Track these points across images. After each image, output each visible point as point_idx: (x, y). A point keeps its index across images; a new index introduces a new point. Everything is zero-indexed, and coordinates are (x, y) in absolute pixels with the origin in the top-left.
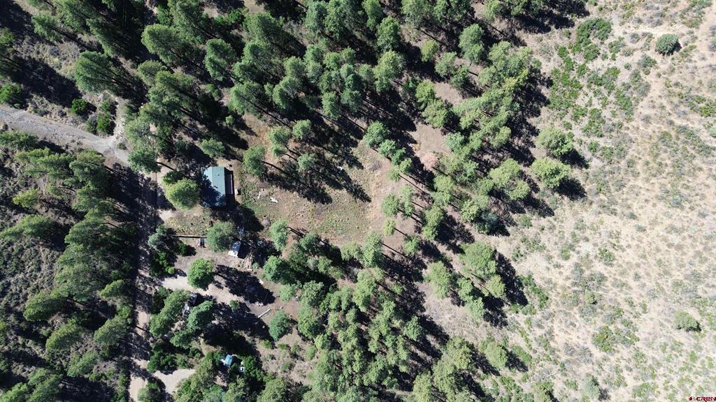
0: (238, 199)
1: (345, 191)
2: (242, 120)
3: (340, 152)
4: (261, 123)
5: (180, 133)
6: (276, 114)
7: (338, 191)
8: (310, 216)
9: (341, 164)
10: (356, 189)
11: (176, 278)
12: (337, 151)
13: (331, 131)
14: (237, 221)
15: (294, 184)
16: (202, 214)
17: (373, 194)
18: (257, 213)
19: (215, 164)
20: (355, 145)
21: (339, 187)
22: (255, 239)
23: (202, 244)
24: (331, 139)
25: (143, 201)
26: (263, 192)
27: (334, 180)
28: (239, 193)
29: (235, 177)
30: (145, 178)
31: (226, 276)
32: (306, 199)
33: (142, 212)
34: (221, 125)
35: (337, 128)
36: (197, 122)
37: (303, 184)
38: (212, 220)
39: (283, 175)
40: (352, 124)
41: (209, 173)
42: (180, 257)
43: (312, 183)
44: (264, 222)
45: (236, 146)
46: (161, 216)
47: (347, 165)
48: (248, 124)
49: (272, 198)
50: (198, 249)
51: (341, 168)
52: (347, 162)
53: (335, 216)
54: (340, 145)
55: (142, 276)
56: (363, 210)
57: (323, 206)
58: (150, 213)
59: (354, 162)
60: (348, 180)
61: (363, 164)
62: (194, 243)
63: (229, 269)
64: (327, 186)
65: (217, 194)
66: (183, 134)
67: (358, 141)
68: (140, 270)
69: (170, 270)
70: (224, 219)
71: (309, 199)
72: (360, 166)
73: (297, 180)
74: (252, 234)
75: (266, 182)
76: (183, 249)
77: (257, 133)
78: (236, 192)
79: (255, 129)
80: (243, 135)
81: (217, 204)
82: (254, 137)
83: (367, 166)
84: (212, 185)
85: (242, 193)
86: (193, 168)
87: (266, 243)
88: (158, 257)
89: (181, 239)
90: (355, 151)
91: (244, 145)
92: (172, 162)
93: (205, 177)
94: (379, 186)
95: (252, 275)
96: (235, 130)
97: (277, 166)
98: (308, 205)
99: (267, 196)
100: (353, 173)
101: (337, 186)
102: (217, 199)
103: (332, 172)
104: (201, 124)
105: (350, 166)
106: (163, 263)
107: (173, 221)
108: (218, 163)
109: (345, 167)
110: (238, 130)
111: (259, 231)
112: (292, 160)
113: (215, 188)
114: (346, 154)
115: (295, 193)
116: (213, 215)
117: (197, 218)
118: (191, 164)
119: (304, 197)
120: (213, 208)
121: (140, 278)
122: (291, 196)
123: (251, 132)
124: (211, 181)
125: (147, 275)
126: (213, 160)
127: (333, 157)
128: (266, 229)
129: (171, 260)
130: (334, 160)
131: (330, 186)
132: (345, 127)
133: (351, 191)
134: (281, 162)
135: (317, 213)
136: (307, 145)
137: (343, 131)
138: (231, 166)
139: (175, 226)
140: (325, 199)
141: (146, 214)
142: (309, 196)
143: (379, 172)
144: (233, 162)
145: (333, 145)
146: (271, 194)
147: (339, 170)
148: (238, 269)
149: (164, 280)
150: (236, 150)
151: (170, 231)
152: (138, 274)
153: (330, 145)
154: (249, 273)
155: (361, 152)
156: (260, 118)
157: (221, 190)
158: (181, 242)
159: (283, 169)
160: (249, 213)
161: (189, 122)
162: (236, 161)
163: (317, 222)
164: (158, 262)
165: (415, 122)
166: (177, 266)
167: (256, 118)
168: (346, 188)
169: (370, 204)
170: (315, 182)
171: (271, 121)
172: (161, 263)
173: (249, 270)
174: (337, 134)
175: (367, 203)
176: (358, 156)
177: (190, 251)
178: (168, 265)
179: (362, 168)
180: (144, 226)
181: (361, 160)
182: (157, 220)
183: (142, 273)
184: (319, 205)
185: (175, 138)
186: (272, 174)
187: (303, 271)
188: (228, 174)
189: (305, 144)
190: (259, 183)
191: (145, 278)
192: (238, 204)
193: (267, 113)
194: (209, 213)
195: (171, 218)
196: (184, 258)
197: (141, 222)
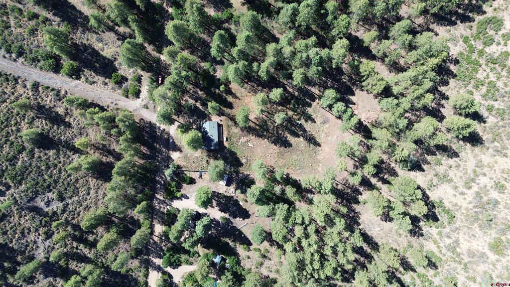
0: (226, 144)
1: (301, 138)
2: (229, 88)
3: (299, 110)
4: (243, 90)
5: (186, 97)
6: (253, 84)
7: (297, 139)
8: (276, 157)
9: (299, 120)
10: (310, 138)
11: (182, 200)
12: (297, 110)
13: (293, 96)
14: (225, 159)
15: (265, 134)
16: (201, 154)
17: (323, 141)
18: (239, 154)
19: (210, 120)
20: (310, 105)
21: (297, 136)
22: (237, 173)
23: (201, 176)
24: (292, 101)
25: (160, 146)
26: (243, 139)
27: (294, 131)
28: (227, 140)
29: (224, 129)
30: (161, 129)
31: (217, 199)
32: (273, 144)
33: (159, 153)
34: (215, 92)
35: (296, 94)
36: (198, 90)
37: (271, 133)
38: (208, 159)
39: (257, 127)
40: (308, 91)
41: (207, 126)
42: (184, 185)
43: (277, 133)
44: (243, 161)
45: (225, 107)
46: (172, 156)
47: (304, 120)
48: (233, 91)
49: (249, 144)
50: (198, 180)
51: (299, 122)
52: (304, 118)
53: (295, 157)
54: (299, 106)
55: (158, 199)
56: (315, 152)
57: (285, 149)
58: (164, 154)
59: (309, 118)
60: (305, 131)
61: (315, 120)
62: (195, 176)
63: (218, 194)
64: (289, 135)
65: (212, 140)
66: (188, 98)
67: (312, 103)
68: (156, 195)
69: (179, 195)
70: (216, 158)
71: (275, 145)
72: (313, 121)
73: (267, 130)
74: (235, 169)
75: (245, 132)
76: (188, 180)
77: (240, 98)
78: (225, 139)
79: (238, 95)
80: (230, 99)
81: (212, 148)
82: (238, 100)
83: (318, 121)
84: (209, 134)
85: (229, 140)
86: (194, 122)
87: (245, 175)
88: (170, 185)
89: (185, 172)
90: (310, 110)
91: (230, 106)
92: (180, 118)
93: (204, 128)
94: (327, 135)
95: (235, 198)
96: (225, 95)
97: (254, 121)
98: (275, 149)
99: (246, 142)
100: (308, 126)
101: (296, 135)
102: (213, 144)
103: (293, 125)
104: (201, 91)
105: (306, 121)
106: (173, 190)
107: (180, 159)
108: (212, 118)
109: (302, 122)
110: (226, 95)
111: (240, 167)
112: (264, 116)
113: (211, 136)
114: (303, 112)
115: (265, 140)
116: (209, 156)
117: (197, 157)
118: (193, 119)
119: (272, 143)
120: (209, 151)
121: (156, 200)
122: (263, 142)
123: (236, 97)
124: (208, 131)
125: (162, 198)
126: (209, 117)
127: (293, 115)
128: (244, 165)
129: (179, 187)
130: (294, 116)
131: (291, 135)
132: (303, 92)
133: (307, 139)
134: (256, 118)
135: (282, 154)
136: (275, 106)
137: (301, 96)
138: (221, 121)
139: (182, 163)
140: (287, 144)
141: (161, 155)
142: (275, 142)
143: (327, 125)
144: (223, 118)
145: (294, 105)
146: (248, 141)
147: (298, 124)
148: (225, 194)
149: (173, 202)
150: (225, 109)
151: (179, 167)
152: (155, 197)
153: (291, 106)
154: (232, 197)
155: (314, 112)
156: (242, 87)
157: (215, 138)
158: (186, 175)
159: (257, 123)
160: (233, 154)
161: (193, 89)
162: (225, 117)
163: (282, 160)
164: (170, 189)
165: (354, 89)
166: (183, 191)
167: (239, 87)
168: (303, 136)
169: (320, 148)
170: (280, 132)
171: (250, 89)
172: (172, 189)
173: (233, 195)
174: (297, 97)
175: (318, 147)
176: (312, 114)
177: (192, 181)
178: (177, 191)
179: (315, 122)
180: (160, 163)
181: (313, 117)
182: (169, 159)
183: (158, 196)
184: (282, 149)
185: (183, 100)
186: (250, 127)
187: (271, 196)
188: (220, 126)
189: (273, 105)
190: (241, 133)
191: (160, 200)
192: (226, 148)
193: (247, 83)
194: (206, 154)
195: (179, 158)
196: (187, 186)
197: (158, 160)
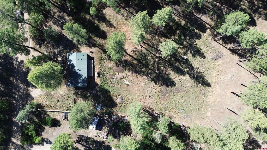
0: (97, 80)
1: (187, 77)
2: (102, 14)
3: (185, 43)
4: (119, 17)
5: (50, 23)
6: (131, 10)
7: (181, 77)
8: (156, 97)
9: (185, 54)
10: (197, 76)
11: (43, 145)
12: (183, 43)
13: (178, 25)
14: (96, 99)
15: (144, 69)
16: (67, 92)
17: (214, 81)
18: (112, 93)
19: (79, 51)
20: (199, 37)
21: (182, 73)
22: (110, 114)
24: (178, 32)
25: (17, 80)
26: (119, 76)
27: (179, 68)
28: (99, 76)
29: (96, 62)
30: (19, 60)
31: (85, 144)
32: (153, 82)
33: (15, 89)
34: (85, 18)
35: (183, 23)
36: (65, 14)
37: (151, 69)
38: (75, 98)
39: (135, 62)
40: (197, 20)
41: (74, 58)
42: (47, 128)
43: (158, 69)
44: (118, 101)
45: (97, 36)
46: (31, 93)
47: (191, 55)
48: (107, 17)
49: (125, 81)
50: (63, 122)
51: (185, 57)
52: (191, 52)
53: (178, 98)
54: (185, 37)
55: (14, 143)
56: (204, 94)
57: (168, 88)
58: (22, 90)
59: (198, 53)
60: (192, 68)
61: (205, 55)
63: (88, 138)
64: (172, 73)
65: (80, 76)
66: (52, 24)
67: (202, 34)
68: (12, 139)
69: (38, 140)
70: (85, 98)
71: (155, 83)
72: (202, 56)
73: (146, 66)
74: (107, 110)
75: (121, 68)
76: (49, 123)
77: (115, 26)
78: (96, 75)
79: (113, 22)
80: (103, 27)
81: (79, 85)
82: (113, 29)
83: (209, 55)
84: (76, 68)
85: (101, 76)
86: (60, 53)
87: (118, 117)
88: (28, 129)
89: (48, 113)
90: (199, 43)
91: (103, 35)
92: (42, 47)
93: (70, 61)
94: (220, 73)
95: (106, 143)
96: (97, 22)
97: (131, 54)
98: (154, 88)
99: (121, 79)
100: (196, 62)
101: (180, 72)
102: (80, 81)
103: (177, 60)
104: (68, 15)
105: (194, 56)
106: (32, 134)
107: (42, 97)
108: (81, 50)
109: (189, 56)
110: (99, 22)
111: (114, 108)
112: (143, 49)
113: (78, 71)
114: (191, 45)
115: (144, 77)
116: (76, 94)
117: (62, 96)
118: (59, 50)
119: (151, 81)
120: (77, 88)
121: (12, 145)
122: (141, 79)
123: (110, 25)
124: (75, 64)
125: (19, 143)
126: (78, 47)
127: (179, 48)
128: (119, 106)
129: (39, 130)
130: (179, 50)
131: (175, 72)
132: (191, 21)
133: (194, 77)
134: (134, 51)
135: (163, 95)
136: (157, 37)
137: (189, 25)
138: (92, 53)
139: (43, 102)
140: (169, 83)
141: (19, 91)
142: (155, 80)
143: (220, 62)
144: (94, 49)
145: (180, 37)
146: (124, 78)
147: (183, 59)
148: (95, 138)
149: (33, 147)
150: (97, 39)
151: (39, 106)
152: (10, 141)
153: (177, 38)
154: (104, 142)
155: (204, 45)
156: (118, 12)
157: (84, 73)
158: (49, 116)
159: (135, 57)
160: (106, 92)
161: (58, 13)
162: (96, 48)
163: (163, 102)
164: (28, 133)
166: (44, 135)
167: (115, 12)
168: (189, 74)
169: (210, 89)
170: (162, 68)
171: (128, 16)
172: (30, 134)
173: (104, 140)
174: (183, 27)
175: (207, 87)
176: (202, 47)
177: (55, 123)
178: (36, 136)
179: (205, 57)
180: (17, 101)
181: (202, 51)
182: (28, 97)
183: (14, 140)
184: (164, 88)
185: (46, 27)
186: (126, 61)
187: (149, 143)
188: (90, 59)
189: (154, 36)
190: (115, 68)
191: (17, 145)
192: (97, 85)
193: (124, 8)
194: (73, 92)
195: (41, 95)
196: (50, 129)
197: (15, 98)
